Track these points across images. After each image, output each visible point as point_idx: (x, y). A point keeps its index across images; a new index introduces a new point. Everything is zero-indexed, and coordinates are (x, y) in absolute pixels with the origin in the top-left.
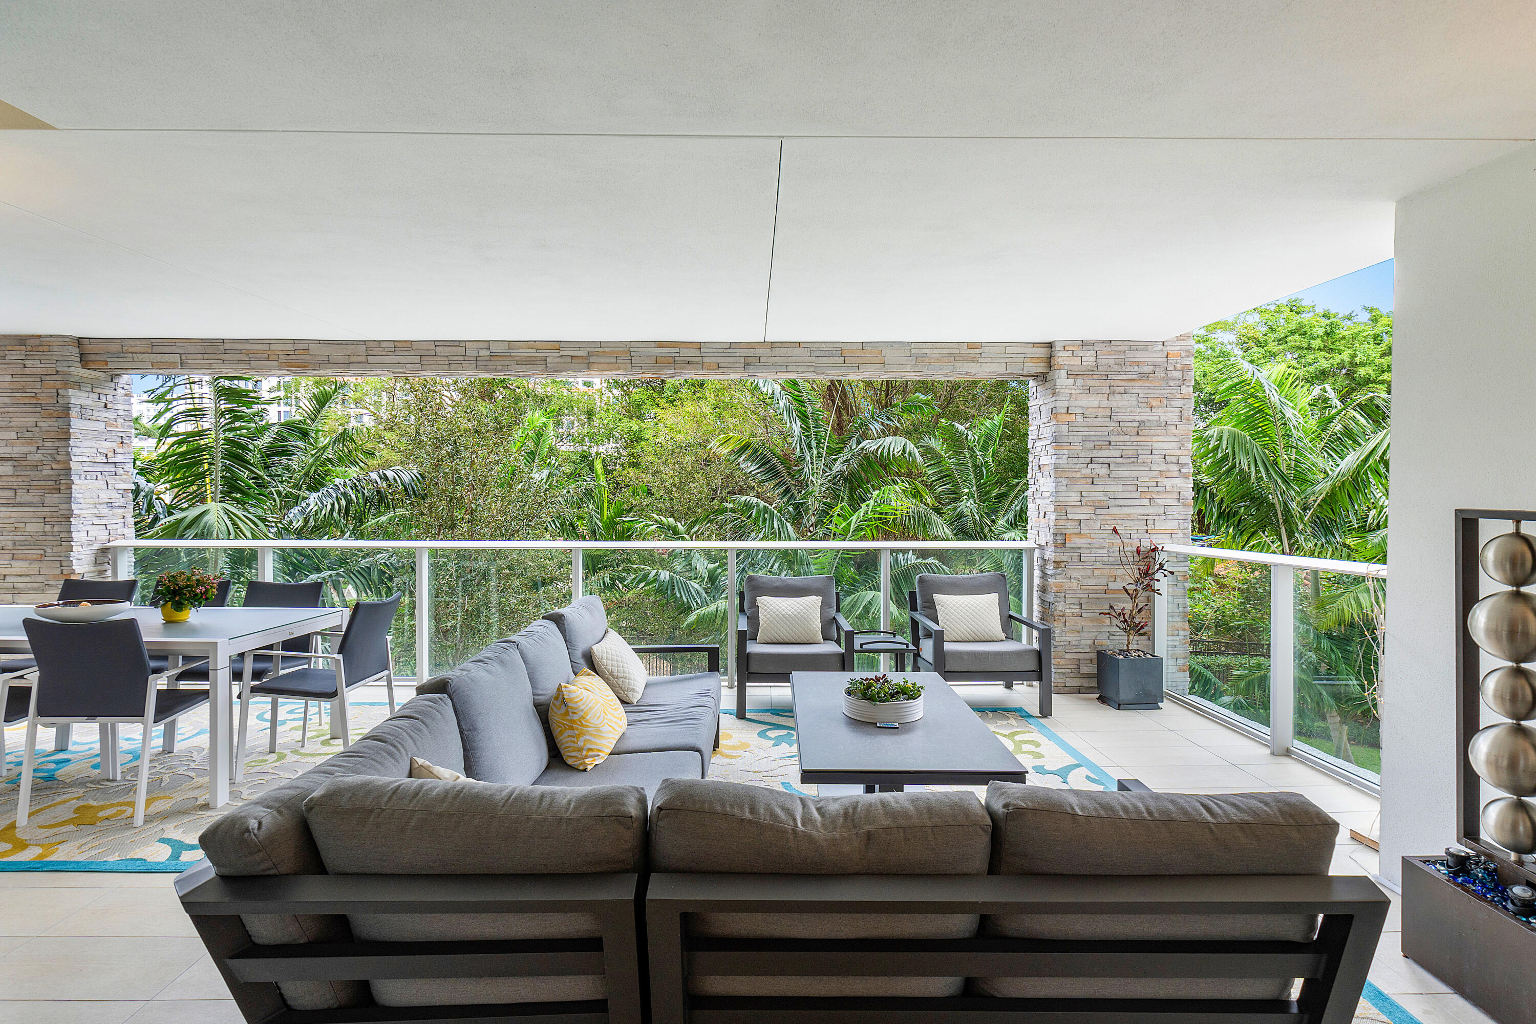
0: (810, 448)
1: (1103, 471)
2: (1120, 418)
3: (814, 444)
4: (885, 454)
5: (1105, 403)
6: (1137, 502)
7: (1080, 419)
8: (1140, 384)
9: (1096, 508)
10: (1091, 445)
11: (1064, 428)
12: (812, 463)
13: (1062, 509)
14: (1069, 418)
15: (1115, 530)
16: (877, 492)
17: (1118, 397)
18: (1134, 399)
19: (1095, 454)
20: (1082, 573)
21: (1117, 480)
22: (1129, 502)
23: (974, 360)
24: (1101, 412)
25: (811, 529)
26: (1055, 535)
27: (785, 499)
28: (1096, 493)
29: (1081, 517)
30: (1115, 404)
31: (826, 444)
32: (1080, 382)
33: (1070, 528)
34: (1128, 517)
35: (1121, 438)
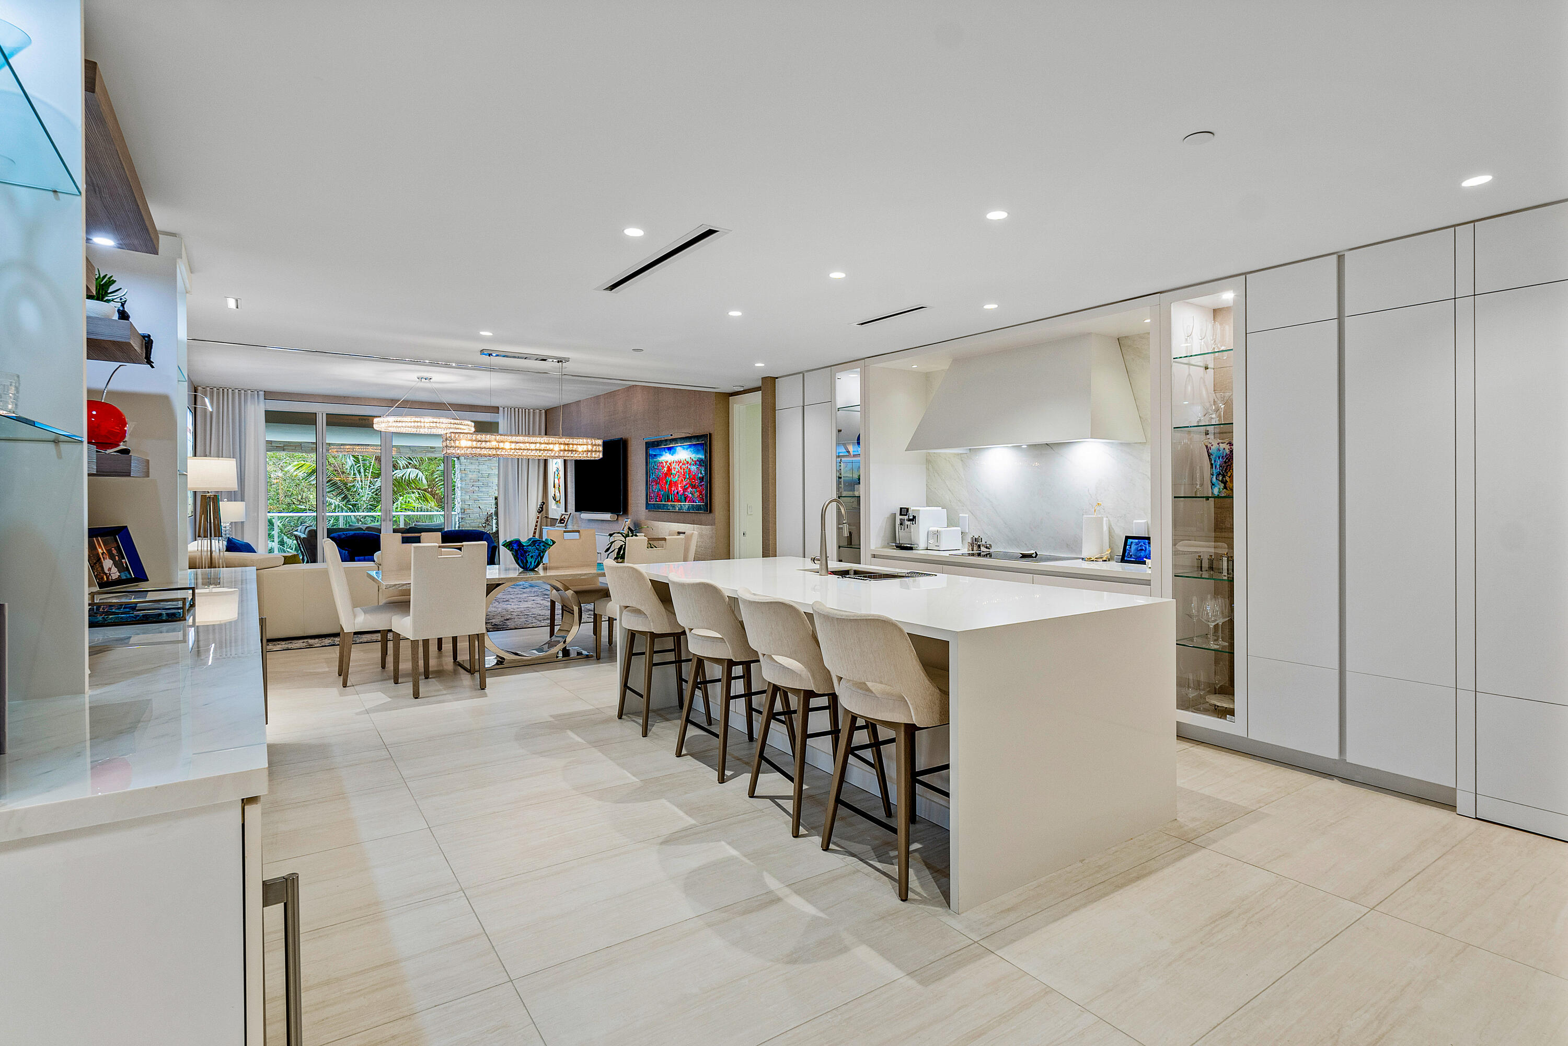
0: (360, 472)
1: (477, 489)
2: (482, 472)
3: (362, 470)
4: (407, 478)
5: (477, 468)
6: (488, 499)
7: (469, 472)
8: (488, 462)
9: (475, 500)
10: (473, 481)
11: (464, 475)
12: (362, 481)
13: (463, 501)
14: (465, 472)
15: (479, 507)
16: (402, 498)
17: (481, 466)
18: (487, 466)
19: (474, 483)
20: (471, 521)
21: (481, 492)
22: (486, 499)
23: (432, 452)
24: (476, 470)
25: (362, 520)
26: (461, 509)
27: (345, 502)
28: (475, 496)
29: (470, 503)
30: (480, 468)
31: (371, 470)
32: (468, 461)
33: (466, 507)
34: (486, 504)
35: (483, 479)
